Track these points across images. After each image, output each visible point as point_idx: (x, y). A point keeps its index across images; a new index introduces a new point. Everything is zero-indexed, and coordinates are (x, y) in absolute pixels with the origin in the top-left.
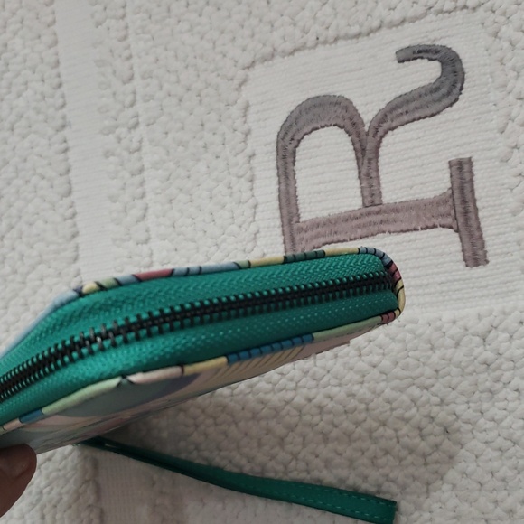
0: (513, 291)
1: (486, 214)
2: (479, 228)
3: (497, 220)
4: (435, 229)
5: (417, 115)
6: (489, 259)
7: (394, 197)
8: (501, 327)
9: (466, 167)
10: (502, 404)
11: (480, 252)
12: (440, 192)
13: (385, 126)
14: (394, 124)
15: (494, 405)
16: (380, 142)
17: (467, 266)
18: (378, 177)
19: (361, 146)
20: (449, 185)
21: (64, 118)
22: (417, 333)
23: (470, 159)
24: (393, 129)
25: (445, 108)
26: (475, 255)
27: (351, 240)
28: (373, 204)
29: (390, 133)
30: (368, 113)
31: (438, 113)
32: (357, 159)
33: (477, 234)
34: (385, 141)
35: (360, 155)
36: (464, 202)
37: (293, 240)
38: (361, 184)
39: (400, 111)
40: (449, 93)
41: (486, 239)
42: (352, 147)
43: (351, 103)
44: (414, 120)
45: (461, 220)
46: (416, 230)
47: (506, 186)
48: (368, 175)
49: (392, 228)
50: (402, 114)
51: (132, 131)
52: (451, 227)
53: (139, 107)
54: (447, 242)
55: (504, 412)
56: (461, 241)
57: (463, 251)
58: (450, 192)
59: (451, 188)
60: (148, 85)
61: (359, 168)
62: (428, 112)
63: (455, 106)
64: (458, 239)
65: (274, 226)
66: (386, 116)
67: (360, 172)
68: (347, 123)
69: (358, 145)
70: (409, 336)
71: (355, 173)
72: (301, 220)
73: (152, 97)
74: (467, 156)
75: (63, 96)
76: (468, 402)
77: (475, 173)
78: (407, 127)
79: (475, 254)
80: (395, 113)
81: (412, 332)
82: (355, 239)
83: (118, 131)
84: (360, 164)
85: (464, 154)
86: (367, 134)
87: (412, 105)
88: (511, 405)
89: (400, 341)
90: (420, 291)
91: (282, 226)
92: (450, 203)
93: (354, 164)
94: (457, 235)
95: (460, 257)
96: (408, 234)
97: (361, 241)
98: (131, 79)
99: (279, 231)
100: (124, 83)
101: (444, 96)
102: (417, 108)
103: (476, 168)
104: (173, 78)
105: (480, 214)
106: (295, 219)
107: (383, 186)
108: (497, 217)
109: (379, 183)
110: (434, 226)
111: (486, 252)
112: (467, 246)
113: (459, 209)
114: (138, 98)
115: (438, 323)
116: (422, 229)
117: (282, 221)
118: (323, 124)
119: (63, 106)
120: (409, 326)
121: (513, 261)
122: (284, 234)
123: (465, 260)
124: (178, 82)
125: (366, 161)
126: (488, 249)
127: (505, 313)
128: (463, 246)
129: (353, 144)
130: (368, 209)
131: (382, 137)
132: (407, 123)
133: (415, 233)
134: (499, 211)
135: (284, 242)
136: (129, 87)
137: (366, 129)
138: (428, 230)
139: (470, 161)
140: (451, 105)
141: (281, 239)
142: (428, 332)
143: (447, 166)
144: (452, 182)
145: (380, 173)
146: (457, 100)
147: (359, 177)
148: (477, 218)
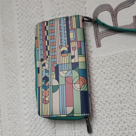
5: (125, 7)
7: (121, 25)
12: (131, 23)
13: (118, 10)
14: (120, 9)
16: (117, 13)
18: (117, 21)
19: (113, 14)
20: (133, 21)
21: (43, 14)
22: (127, 54)
24: (120, 10)
25: (132, 5)
27: (111, 35)
29: (119, 11)
30: (114, 7)
31: (130, 6)
32: (112, 17)
34: (118, 13)
35: (112, 16)
37: (97, 36)
38: (113, 23)
39: (121, 6)
40: (132, 2)
42: (111, 15)
43: (110, 5)
44: (125, 8)
48: (114, 20)
50: (122, 7)
51: (59, 15)
53: (61, 10)
58: (133, 23)
60: (63, 5)
61: (112, 19)
62: (128, 6)
63: (134, 4)
65: (93, 34)
66: (118, 7)
67: (113, 20)
68: (109, 10)
69: (112, 14)
70: (125, 55)
71: (112, 20)
72: (99, 32)
73: (63, 8)
75: (43, 9)
78: (123, 10)
80: (120, 7)
81: (126, 54)
82: (112, 35)
83: (56, 16)
86: (114, 11)
87: (124, 5)
89: (123, 56)
90: (127, 45)
91: (95, 33)
92: (134, 25)
93: (111, 18)
97: (113, 35)
98: (58, 4)
99: (94, 35)
100: (57, 5)
101: (131, 2)
102: (125, 5)
104: (69, 3)
106: (98, 32)
107: (118, 23)
109: (117, 22)
114: (60, 8)
115: (132, 51)
117: (94, 32)
118: (104, 10)
119: (43, 11)
120: (125, 53)
122: (95, 35)
124: (70, 4)
125: (114, 17)
129: (111, 14)
131: (118, 12)
132: (123, 9)
135: (95, 37)
136: (58, 6)
137: (114, 10)
140: (133, 4)
141: (94, 36)
142: (129, 53)
143: (133, 17)
144: (134, 21)
145: (117, 20)
146: (134, 3)
147: (113, 21)
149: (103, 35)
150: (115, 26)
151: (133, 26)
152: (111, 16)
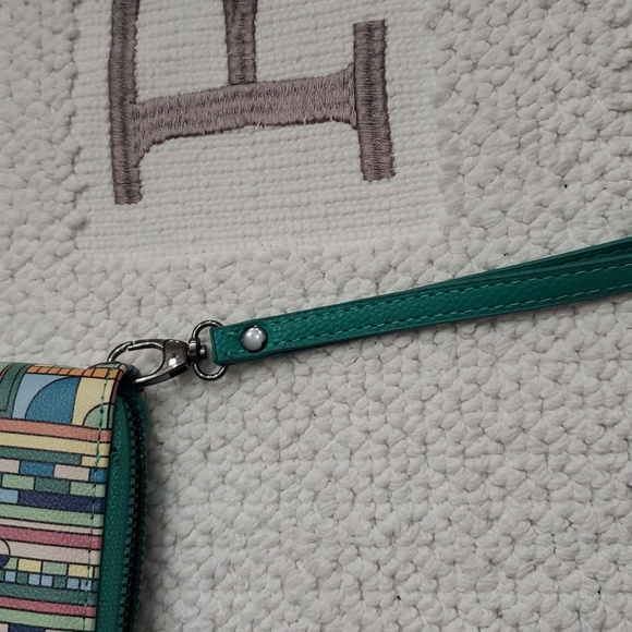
0: (422, 218)
1: (397, 103)
2: (387, 123)
3: (414, 113)
4: (325, 124)
6: (396, 170)
7: (273, 72)
8: (401, 267)
9: (377, 34)
10: (393, 377)
11: (385, 160)
12: (338, 68)
15: (382, 378)
17: (365, 178)
18: (254, 42)
20: (351, 59)
22: (286, 272)
23: (384, 21)
26: (377, 163)
27: (207, 133)
28: (243, 81)
32: (226, 13)
33: (383, 131)
36: (370, 85)
37: (124, 130)
38: (228, 51)
41: (395, 141)
45: (363, 110)
46: (299, 123)
47: (428, 65)
48: (239, 37)
49: (265, 118)
52: (348, 122)
54: (340, 141)
55: (396, 388)
56: (360, 141)
57: (362, 156)
58: (351, 69)
59: (354, 64)
64: (356, 139)
65: (98, 107)
67: (228, 33)
70: (275, 276)
71: (223, 34)
72: (139, 100)
74: (380, 18)
76: (346, 373)
77: (388, 43)
79: (377, 161)
81: (279, 269)
82: (213, 132)
84: (229, 21)
85: (376, 15)
88: (406, 379)
89: (261, 283)
90: (298, 213)
91: (111, 107)
92: (350, 84)
93: (221, 21)
94: (355, 132)
95: (357, 164)
96: (289, 128)
97: (222, 136)
99: (105, 114)
103: (391, 35)
105: (390, 104)
107: (259, 55)
108: (413, 109)
109: (254, 51)
110: (325, 119)
111: (392, 159)
112: (368, 149)
113: (361, 94)
115: (317, 259)
116: (308, 122)
117: (110, 101)
120: (276, 262)
121: (429, 174)
122: (111, 119)
123: (363, 170)
125: (238, 17)
126: (396, 154)
127: (408, 247)
128: (361, 149)
130: (234, 88)
133: (298, 127)
134: (417, 101)
135: (111, 132)
138: (317, 125)
139: (383, 26)
141: (106, 127)
142: (301, 270)
143: (350, 30)
144: (355, 56)
145: (257, 37)
147: (227, 41)
148: (385, 109)
149: (159, 126)
150: (239, 73)
151: (345, 93)
152: (221, 8)
